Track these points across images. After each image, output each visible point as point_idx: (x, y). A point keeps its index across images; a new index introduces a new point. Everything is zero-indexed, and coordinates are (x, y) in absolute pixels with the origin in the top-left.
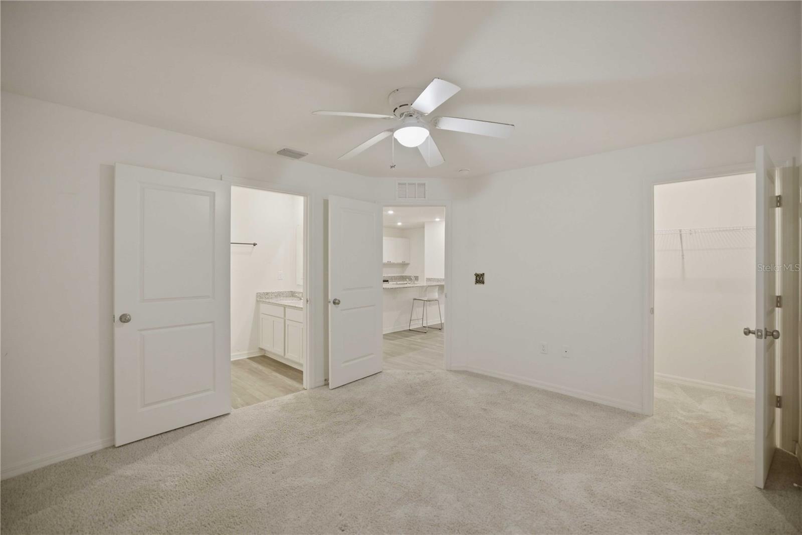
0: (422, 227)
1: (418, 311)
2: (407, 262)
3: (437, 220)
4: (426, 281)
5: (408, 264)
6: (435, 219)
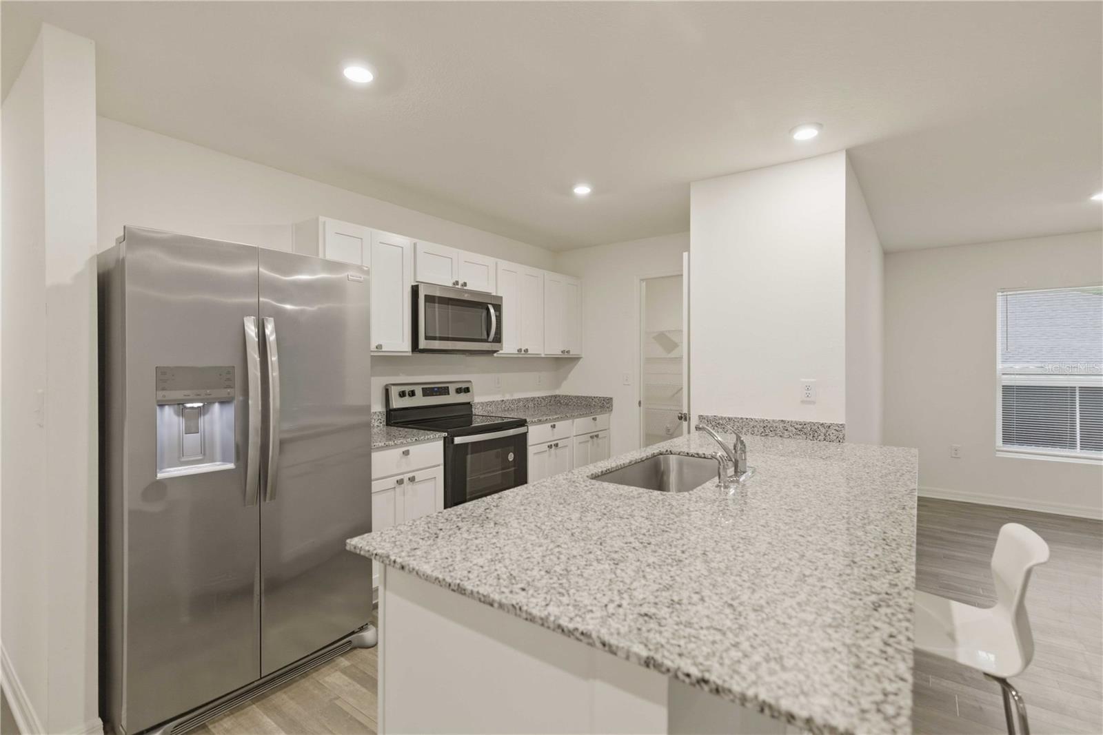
2: (573, 352)
3: (806, 134)
5: (576, 359)
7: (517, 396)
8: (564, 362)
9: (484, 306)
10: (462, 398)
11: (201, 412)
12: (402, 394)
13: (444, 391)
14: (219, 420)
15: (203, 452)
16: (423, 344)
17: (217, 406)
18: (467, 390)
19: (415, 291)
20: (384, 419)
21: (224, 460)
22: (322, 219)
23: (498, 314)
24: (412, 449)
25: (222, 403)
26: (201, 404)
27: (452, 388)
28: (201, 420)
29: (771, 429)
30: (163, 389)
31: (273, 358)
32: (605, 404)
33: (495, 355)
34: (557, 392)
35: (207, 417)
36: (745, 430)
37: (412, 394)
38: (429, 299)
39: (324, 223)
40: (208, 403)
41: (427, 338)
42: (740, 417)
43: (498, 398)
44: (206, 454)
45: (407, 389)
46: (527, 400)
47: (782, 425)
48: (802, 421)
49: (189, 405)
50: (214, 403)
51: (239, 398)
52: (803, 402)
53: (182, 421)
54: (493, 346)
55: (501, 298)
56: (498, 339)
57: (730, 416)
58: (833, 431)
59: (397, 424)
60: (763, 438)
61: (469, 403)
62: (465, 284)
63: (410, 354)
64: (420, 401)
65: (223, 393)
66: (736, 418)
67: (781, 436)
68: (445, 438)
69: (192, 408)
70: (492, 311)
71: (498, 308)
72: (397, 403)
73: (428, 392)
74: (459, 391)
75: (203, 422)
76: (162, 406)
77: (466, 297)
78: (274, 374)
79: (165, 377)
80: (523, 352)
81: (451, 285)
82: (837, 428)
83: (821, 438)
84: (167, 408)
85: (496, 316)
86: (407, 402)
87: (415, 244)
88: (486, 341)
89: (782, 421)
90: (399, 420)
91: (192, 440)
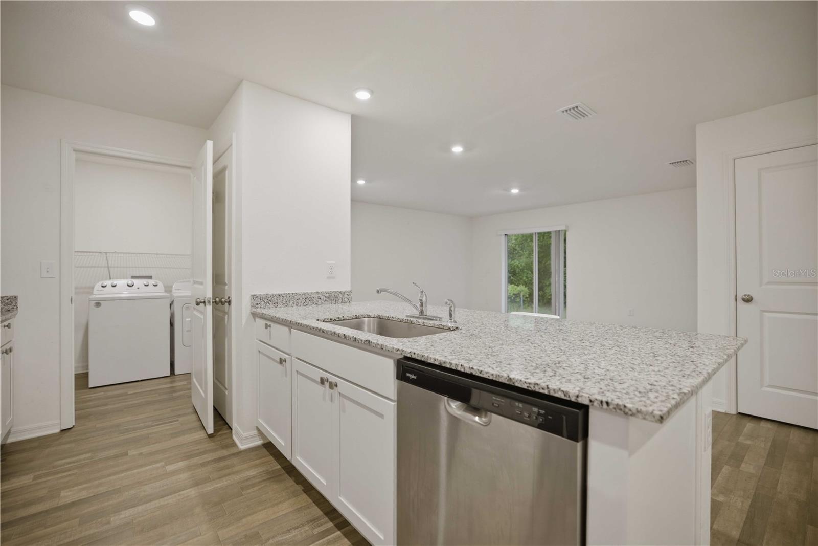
29: (310, 299)
36: (291, 303)
42: (288, 293)
47: (317, 295)
48: (329, 291)
52: (328, 278)
57: (280, 293)
58: (347, 296)
60: (304, 307)
66: (284, 294)
67: (316, 304)
82: (348, 293)
83: (340, 301)
89: (317, 292)
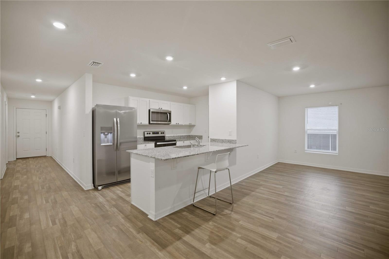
0: (206, 94)
1: (204, 179)
2: (193, 124)
3: (223, 79)
4: (211, 141)
5: (194, 126)
6: (221, 78)
7: (178, 135)
8: (191, 126)
9: (166, 113)
10: (162, 135)
11: (107, 134)
12: (148, 134)
13: (158, 133)
14: (110, 136)
15: (108, 141)
16: (151, 122)
17: (110, 134)
18: (163, 133)
19: (149, 110)
20: (143, 139)
21: (111, 143)
22: (129, 97)
23: (170, 115)
24: (147, 144)
25: (110, 133)
26: (107, 133)
27: (160, 133)
28: (107, 136)
30: (102, 130)
31: (119, 125)
32: (200, 137)
33: (170, 125)
34: (190, 134)
35: (108, 135)
37: (150, 133)
38: (152, 112)
39: (130, 98)
40: (108, 133)
41: (152, 121)
43: (173, 135)
44: (108, 142)
45: (149, 132)
46: (181, 136)
47: (225, 140)
49: (105, 133)
50: (109, 133)
51: (113, 133)
53: (104, 136)
54: (169, 123)
55: (171, 111)
56: (170, 121)
58: (234, 141)
59: (146, 140)
61: (164, 136)
62: (162, 108)
63: (148, 124)
64: (151, 135)
65: (111, 131)
67: (225, 143)
68: (155, 143)
69: (106, 134)
70: (168, 114)
71: (170, 114)
72: (146, 135)
73: (153, 133)
74: (161, 133)
75: (108, 136)
76: (101, 133)
77: (162, 111)
78: (119, 128)
79: (102, 128)
80: (177, 124)
81: (158, 109)
83: (232, 143)
84: (102, 134)
85: (169, 115)
86: (148, 135)
87: (150, 100)
88: (167, 121)
90: (147, 139)
91: (106, 139)
